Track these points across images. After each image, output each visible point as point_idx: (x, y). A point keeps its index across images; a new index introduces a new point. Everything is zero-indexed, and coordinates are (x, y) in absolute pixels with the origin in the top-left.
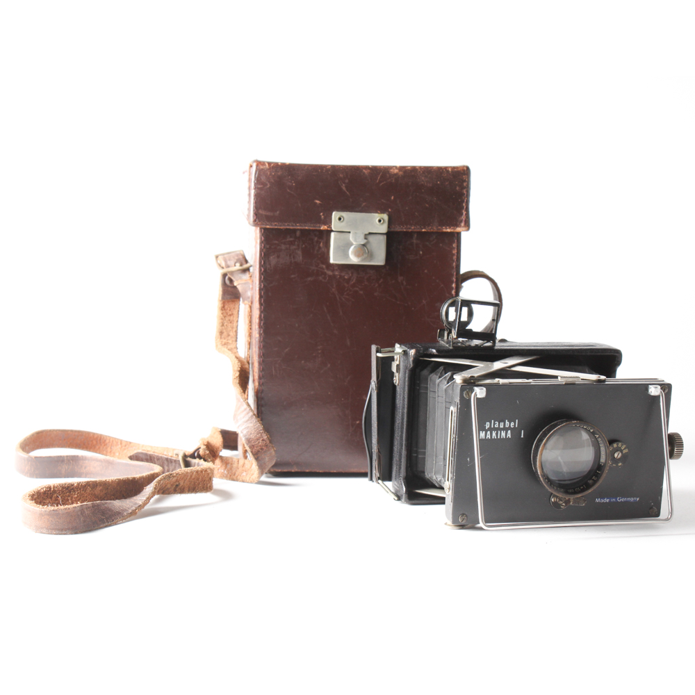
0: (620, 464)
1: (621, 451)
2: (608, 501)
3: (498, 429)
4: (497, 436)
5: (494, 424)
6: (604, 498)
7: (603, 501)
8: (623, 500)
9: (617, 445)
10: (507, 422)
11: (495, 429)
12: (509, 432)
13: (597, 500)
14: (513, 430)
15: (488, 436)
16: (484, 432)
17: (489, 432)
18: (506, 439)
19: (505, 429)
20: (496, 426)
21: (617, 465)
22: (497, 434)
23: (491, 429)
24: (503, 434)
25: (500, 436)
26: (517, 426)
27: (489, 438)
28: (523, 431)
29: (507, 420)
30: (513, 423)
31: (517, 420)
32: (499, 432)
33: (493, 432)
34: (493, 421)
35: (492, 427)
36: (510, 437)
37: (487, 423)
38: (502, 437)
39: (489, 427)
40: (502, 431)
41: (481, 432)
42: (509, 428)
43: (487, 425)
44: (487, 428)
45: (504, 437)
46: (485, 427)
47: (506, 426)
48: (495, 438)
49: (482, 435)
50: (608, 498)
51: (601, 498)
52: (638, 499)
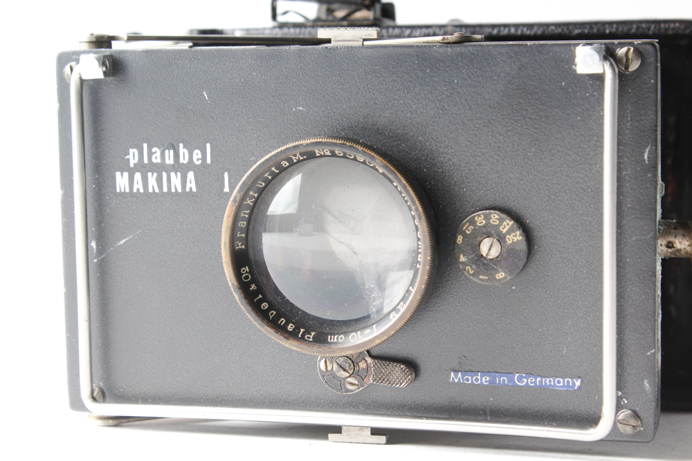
0: (500, 275)
1: (501, 239)
2: (485, 380)
3: (159, 168)
4: (160, 187)
5: (150, 154)
6: (473, 372)
7: (470, 379)
8: (530, 381)
9: (487, 218)
10: (183, 151)
11: (153, 167)
12: (191, 175)
13: (455, 378)
14: (201, 171)
15: (138, 186)
16: (126, 174)
17: (138, 176)
18: (185, 195)
19: (177, 167)
20: (156, 159)
21: (492, 278)
22: (159, 180)
23: (144, 168)
24: (176, 180)
25: (169, 187)
26: (209, 161)
27: (142, 191)
28: (226, 175)
29: (181, 145)
30: (197, 151)
31: (208, 145)
32: (164, 175)
33: (150, 174)
34: (145, 146)
35: (146, 161)
36: (194, 190)
37: (131, 151)
38: (173, 190)
39: (136, 161)
40: (173, 174)
41: (118, 174)
42: (191, 165)
43: (130, 157)
44: (132, 165)
45: (180, 190)
46: (128, 160)
47: (182, 161)
48: (157, 190)
49: (121, 182)
50: (484, 373)
51: (465, 372)
52: (578, 383)
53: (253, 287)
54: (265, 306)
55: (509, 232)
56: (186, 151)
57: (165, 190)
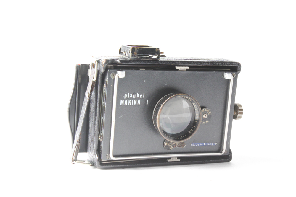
0: (207, 122)
1: (207, 114)
2: (198, 145)
4: (131, 103)
5: (130, 95)
6: (196, 143)
7: (195, 145)
9: (204, 110)
10: (138, 94)
12: (139, 100)
13: (192, 145)
14: (141, 99)
15: (126, 103)
16: (123, 100)
17: (126, 101)
18: (137, 105)
19: (137, 99)
20: (131, 97)
21: (205, 122)
22: (131, 102)
23: (128, 99)
24: (135, 102)
25: (133, 104)
26: (144, 97)
27: (127, 104)
28: (147, 100)
29: (138, 93)
30: (141, 95)
31: (144, 93)
32: (133, 100)
33: (129, 100)
34: (129, 93)
35: (128, 97)
36: (139, 104)
37: (125, 95)
38: (134, 104)
39: (126, 97)
40: (135, 100)
41: (121, 100)
42: (139, 98)
43: (125, 96)
44: (125, 98)
45: (136, 104)
46: (124, 97)
47: (137, 97)
48: (130, 104)
49: (122, 102)
50: (198, 143)
51: (194, 143)
52: (216, 144)
55: (209, 112)
56: (139, 95)
57: (132, 104)
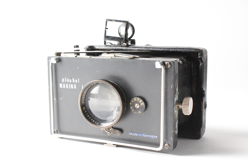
0: (139, 112)
1: (139, 104)
2: (137, 135)
3: (69, 83)
4: (69, 87)
5: (67, 80)
6: (134, 133)
7: (134, 134)
8: (146, 136)
9: (137, 99)
10: (73, 80)
11: (67, 83)
12: (75, 85)
13: (130, 134)
14: (77, 84)
15: (64, 87)
16: (62, 84)
17: (64, 85)
19: (72, 83)
20: (68, 81)
22: (68, 86)
24: (72, 86)
25: (71, 87)
26: (79, 82)
27: (65, 88)
28: (82, 85)
29: (73, 78)
30: (76, 80)
31: (79, 79)
32: (70, 85)
33: (66, 84)
34: (66, 78)
35: (66, 81)
36: (76, 88)
37: (63, 79)
38: (71, 88)
39: (64, 81)
40: (71, 85)
41: (60, 84)
42: (75, 83)
43: (62, 80)
44: (63, 82)
45: (73, 88)
46: (62, 81)
47: (73, 82)
48: (68, 88)
49: (61, 86)
50: (137, 133)
51: (133, 133)
52: (157, 137)
53: (86, 112)
54: (88, 116)
55: (141, 103)
56: (74, 80)
57: (70, 88)
